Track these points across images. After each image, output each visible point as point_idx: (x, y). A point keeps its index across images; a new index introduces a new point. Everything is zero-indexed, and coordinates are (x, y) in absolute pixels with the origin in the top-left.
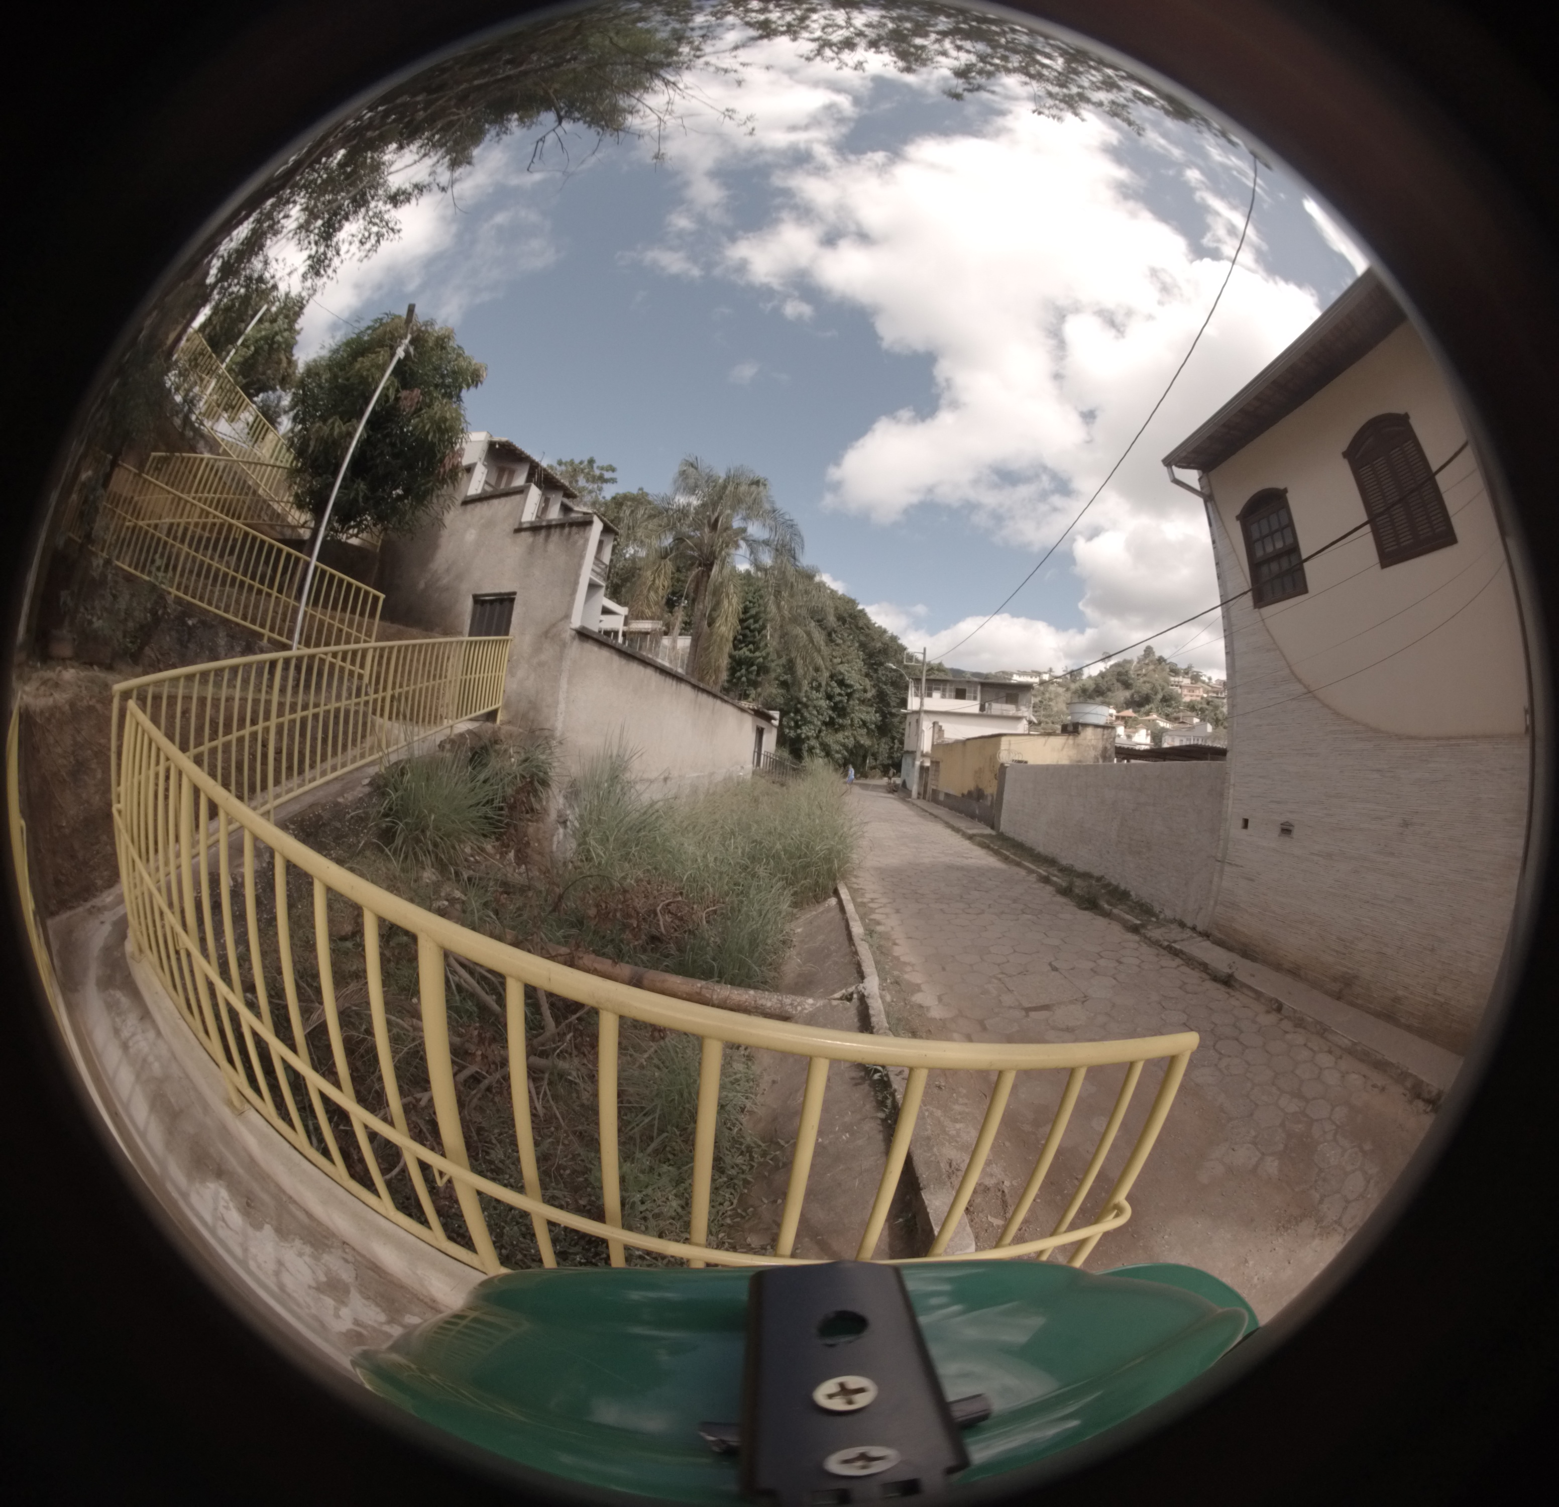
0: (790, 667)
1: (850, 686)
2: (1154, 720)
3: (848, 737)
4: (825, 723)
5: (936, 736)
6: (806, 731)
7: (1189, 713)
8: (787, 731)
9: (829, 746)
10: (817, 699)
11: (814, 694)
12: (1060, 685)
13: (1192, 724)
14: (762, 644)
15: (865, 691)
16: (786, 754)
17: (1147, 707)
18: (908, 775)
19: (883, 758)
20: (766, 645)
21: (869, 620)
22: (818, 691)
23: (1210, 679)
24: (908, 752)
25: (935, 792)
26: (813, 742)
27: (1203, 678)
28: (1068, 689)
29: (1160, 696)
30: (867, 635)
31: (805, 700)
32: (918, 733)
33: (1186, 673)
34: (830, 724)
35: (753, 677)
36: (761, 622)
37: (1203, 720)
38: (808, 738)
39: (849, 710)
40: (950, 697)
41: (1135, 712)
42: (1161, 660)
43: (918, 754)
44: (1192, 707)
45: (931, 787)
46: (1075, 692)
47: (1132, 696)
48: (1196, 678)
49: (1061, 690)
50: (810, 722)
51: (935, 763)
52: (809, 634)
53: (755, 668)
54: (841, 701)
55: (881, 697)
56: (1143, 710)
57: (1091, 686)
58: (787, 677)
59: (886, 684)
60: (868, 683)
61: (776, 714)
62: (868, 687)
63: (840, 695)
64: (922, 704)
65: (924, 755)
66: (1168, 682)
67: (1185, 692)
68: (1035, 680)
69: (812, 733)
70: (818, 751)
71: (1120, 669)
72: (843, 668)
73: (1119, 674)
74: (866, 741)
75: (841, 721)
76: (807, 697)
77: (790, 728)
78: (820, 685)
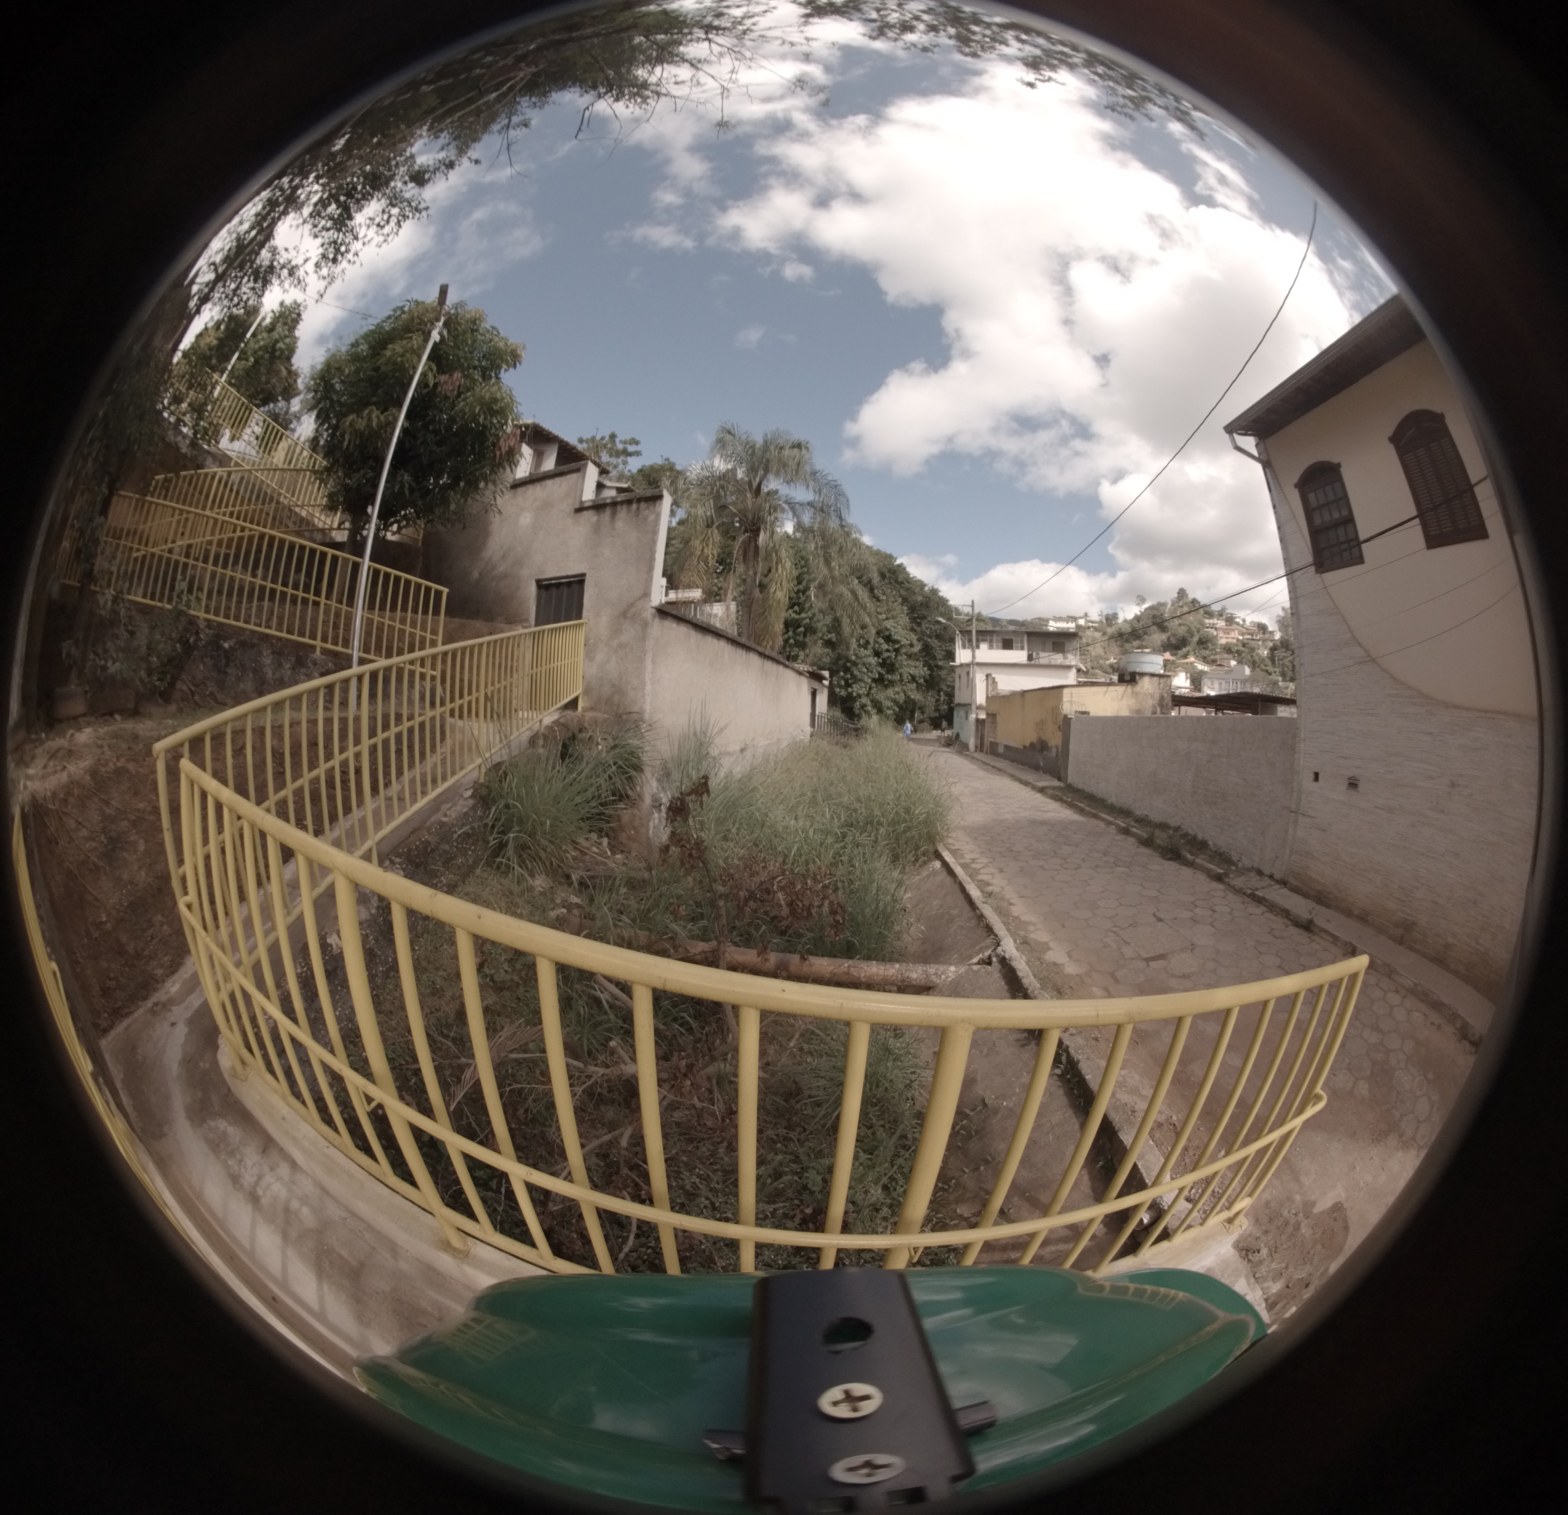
0: (836, 625)
1: (896, 642)
2: (1192, 663)
3: (898, 693)
4: (874, 680)
5: (990, 688)
6: (857, 689)
7: (1226, 656)
8: (837, 690)
9: (881, 703)
10: (866, 656)
11: (863, 652)
12: (1096, 629)
13: (1229, 666)
14: (807, 605)
15: (912, 645)
16: (838, 713)
17: (1185, 650)
18: (962, 728)
19: (930, 711)
20: (811, 606)
21: (908, 574)
22: (866, 648)
23: (1244, 621)
24: (959, 705)
25: (994, 745)
26: (864, 700)
27: (1237, 620)
28: (1104, 634)
29: (1196, 639)
30: (908, 589)
31: (853, 658)
32: (971, 685)
33: (1220, 614)
34: (880, 681)
35: (800, 638)
36: (804, 583)
37: (1240, 662)
38: (859, 696)
39: (897, 665)
40: (998, 648)
41: (1172, 655)
42: (1194, 601)
43: (974, 707)
44: (1228, 649)
45: (988, 739)
46: (1112, 637)
47: (1169, 639)
48: (1230, 620)
49: (1098, 635)
50: (861, 680)
51: (992, 716)
52: (853, 592)
53: (802, 629)
54: (889, 657)
55: (927, 650)
56: (1180, 652)
57: (1127, 629)
58: (833, 636)
59: (930, 637)
60: (914, 637)
61: (826, 674)
62: (915, 642)
63: (888, 651)
64: (974, 657)
65: (979, 708)
66: (1203, 624)
67: (1221, 634)
68: (1071, 626)
69: (863, 691)
70: (869, 708)
71: (1155, 612)
72: (889, 624)
73: (1154, 617)
74: (916, 696)
75: (890, 677)
76: (856, 655)
77: (840, 687)
78: (868, 642)
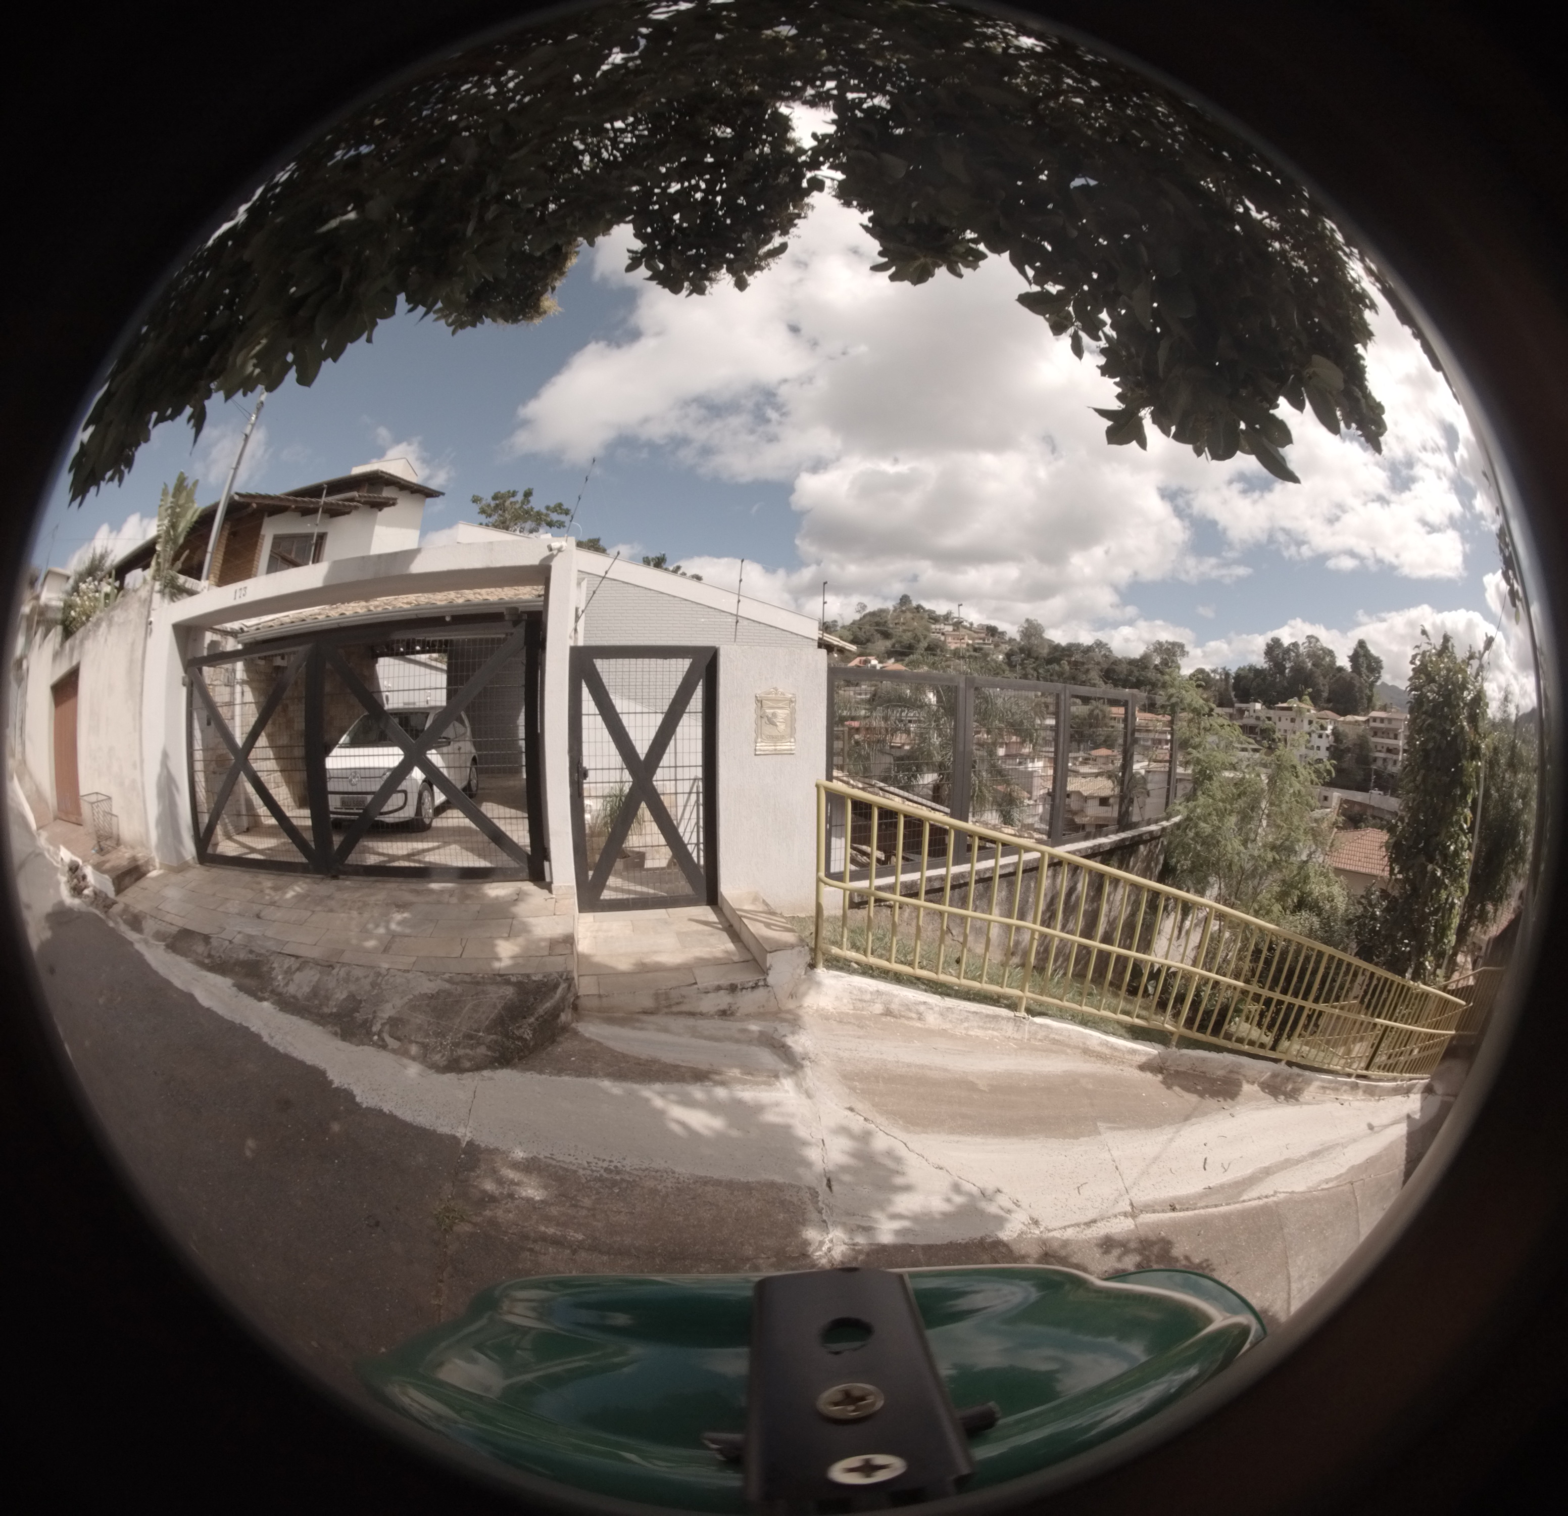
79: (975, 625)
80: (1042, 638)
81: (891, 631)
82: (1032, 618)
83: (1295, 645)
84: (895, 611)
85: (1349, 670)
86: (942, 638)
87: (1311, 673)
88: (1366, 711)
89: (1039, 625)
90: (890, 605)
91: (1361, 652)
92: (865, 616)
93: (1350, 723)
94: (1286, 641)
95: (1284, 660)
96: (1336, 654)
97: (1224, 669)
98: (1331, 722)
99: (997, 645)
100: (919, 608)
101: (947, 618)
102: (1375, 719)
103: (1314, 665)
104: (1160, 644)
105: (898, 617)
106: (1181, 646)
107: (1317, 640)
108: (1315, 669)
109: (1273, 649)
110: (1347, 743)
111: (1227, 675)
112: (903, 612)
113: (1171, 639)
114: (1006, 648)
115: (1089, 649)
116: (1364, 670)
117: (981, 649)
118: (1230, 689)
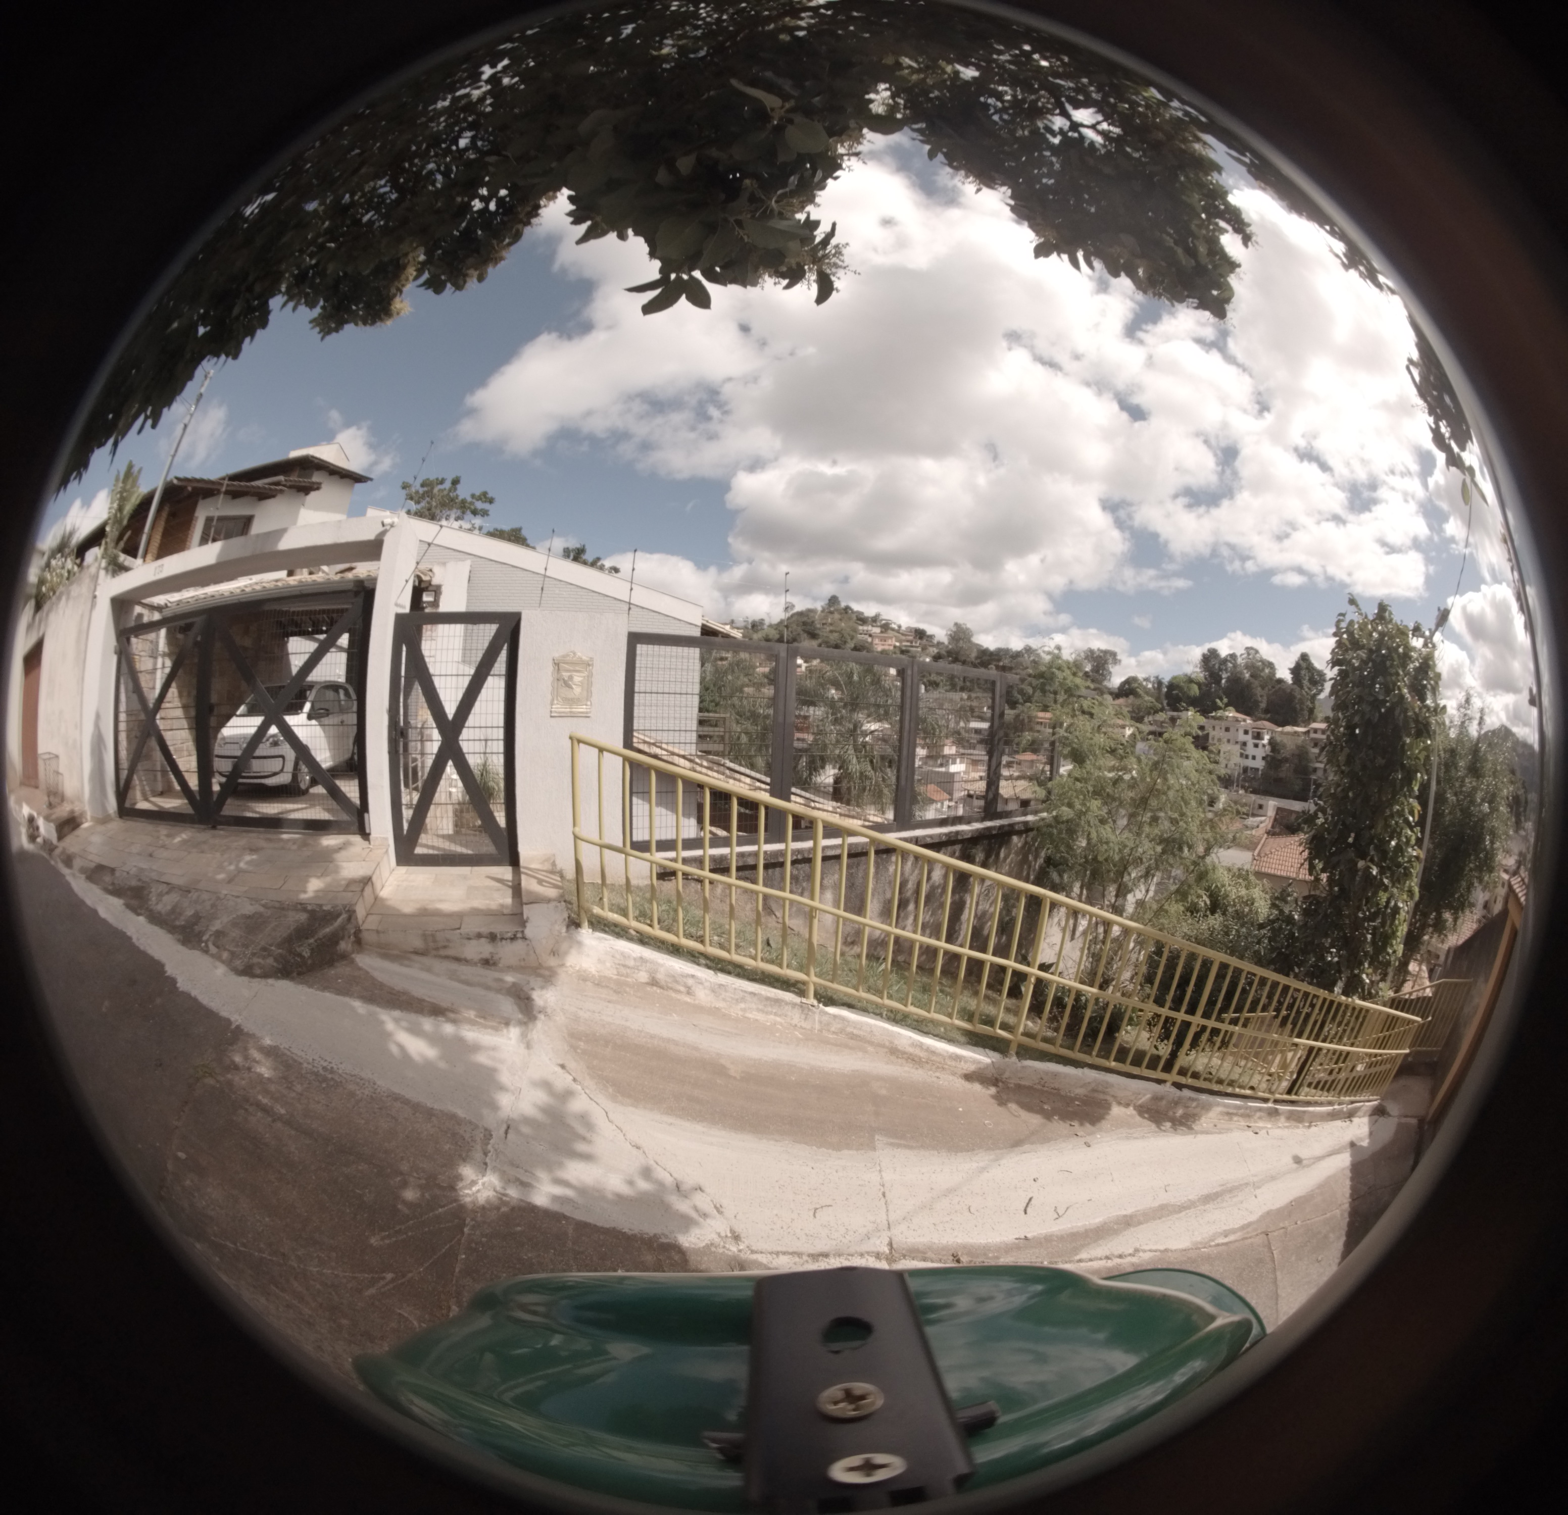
79: (903, 628)
80: (970, 641)
81: (817, 632)
82: (960, 621)
83: (1233, 656)
84: (823, 611)
85: (1290, 682)
86: (870, 640)
87: (1248, 685)
88: (1307, 722)
89: (968, 629)
90: (819, 606)
91: (1304, 665)
92: (792, 616)
93: (1288, 733)
94: (1224, 652)
95: (1220, 670)
96: (1277, 667)
97: (1157, 677)
98: (1269, 732)
99: (924, 649)
100: (847, 608)
101: (875, 620)
102: (1316, 731)
103: (1252, 676)
104: (1091, 651)
105: (826, 618)
106: (1114, 654)
107: (1257, 652)
108: (1252, 680)
109: (1210, 659)
110: (1285, 753)
111: (1160, 683)
112: (831, 613)
113: (1104, 647)
114: (934, 651)
115: (1017, 655)
116: (1306, 683)
117: (908, 651)
118: (1163, 697)
